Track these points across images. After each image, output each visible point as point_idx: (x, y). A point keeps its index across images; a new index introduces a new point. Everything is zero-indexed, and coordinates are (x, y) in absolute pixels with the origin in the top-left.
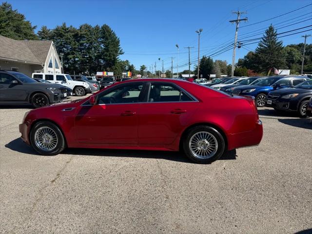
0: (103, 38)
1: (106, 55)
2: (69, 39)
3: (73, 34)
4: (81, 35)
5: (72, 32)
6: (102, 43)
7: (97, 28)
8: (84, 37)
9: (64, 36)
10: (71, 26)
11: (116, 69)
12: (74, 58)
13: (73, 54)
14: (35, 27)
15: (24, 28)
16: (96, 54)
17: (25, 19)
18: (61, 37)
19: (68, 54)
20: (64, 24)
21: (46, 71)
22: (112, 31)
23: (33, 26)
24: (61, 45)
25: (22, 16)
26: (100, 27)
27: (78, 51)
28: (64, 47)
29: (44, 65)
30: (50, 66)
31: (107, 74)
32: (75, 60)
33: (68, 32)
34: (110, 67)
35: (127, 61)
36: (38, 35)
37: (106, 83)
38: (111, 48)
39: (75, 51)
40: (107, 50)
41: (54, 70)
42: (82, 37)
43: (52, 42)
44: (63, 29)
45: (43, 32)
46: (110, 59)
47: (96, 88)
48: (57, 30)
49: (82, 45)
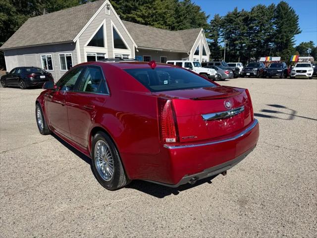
0: (277, 17)
1: (277, 38)
2: (239, 24)
3: (243, 18)
4: (251, 18)
5: (243, 16)
6: (275, 24)
7: (272, 6)
8: (255, 20)
9: (234, 21)
10: (243, 10)
11: (288, 52)
12: (241, 43)
13: (240, 39)
14: (208, 17)
15: (198, 19)
16: (265, 37)
17: (201, 10)
18: (232, 23)
19: (236, 40)
20: (236, 10)
21: (192, 58)
22: (290, 8)
23: (206, 15)
24: (230, 31)
25: (199, 8)
26: (276, 5)
27: (247, 36)
28: (233, 33)
29: (189, 53)
30: (197, 53)
31: (271, 59)
32: (242, 46)
33: (239, 16)
34: (280, 51)
35: (311, 42)
36: (210, 24)
37: (249, 69)
38: (285, 28)
39: (243, 36)
40: (279, 32)
41: (201, 57)
42: (252, 20)
43: (202, 29)
44: (234, 14)
45: (215, 20)
46: (282, 42)
47: (228, 75)
48: (228, 16)
49: (251, 28)
